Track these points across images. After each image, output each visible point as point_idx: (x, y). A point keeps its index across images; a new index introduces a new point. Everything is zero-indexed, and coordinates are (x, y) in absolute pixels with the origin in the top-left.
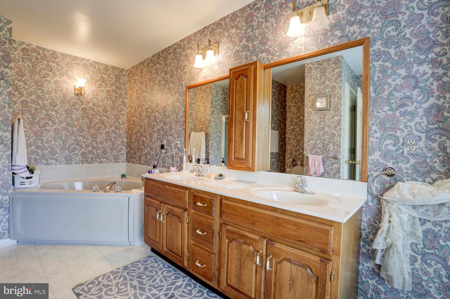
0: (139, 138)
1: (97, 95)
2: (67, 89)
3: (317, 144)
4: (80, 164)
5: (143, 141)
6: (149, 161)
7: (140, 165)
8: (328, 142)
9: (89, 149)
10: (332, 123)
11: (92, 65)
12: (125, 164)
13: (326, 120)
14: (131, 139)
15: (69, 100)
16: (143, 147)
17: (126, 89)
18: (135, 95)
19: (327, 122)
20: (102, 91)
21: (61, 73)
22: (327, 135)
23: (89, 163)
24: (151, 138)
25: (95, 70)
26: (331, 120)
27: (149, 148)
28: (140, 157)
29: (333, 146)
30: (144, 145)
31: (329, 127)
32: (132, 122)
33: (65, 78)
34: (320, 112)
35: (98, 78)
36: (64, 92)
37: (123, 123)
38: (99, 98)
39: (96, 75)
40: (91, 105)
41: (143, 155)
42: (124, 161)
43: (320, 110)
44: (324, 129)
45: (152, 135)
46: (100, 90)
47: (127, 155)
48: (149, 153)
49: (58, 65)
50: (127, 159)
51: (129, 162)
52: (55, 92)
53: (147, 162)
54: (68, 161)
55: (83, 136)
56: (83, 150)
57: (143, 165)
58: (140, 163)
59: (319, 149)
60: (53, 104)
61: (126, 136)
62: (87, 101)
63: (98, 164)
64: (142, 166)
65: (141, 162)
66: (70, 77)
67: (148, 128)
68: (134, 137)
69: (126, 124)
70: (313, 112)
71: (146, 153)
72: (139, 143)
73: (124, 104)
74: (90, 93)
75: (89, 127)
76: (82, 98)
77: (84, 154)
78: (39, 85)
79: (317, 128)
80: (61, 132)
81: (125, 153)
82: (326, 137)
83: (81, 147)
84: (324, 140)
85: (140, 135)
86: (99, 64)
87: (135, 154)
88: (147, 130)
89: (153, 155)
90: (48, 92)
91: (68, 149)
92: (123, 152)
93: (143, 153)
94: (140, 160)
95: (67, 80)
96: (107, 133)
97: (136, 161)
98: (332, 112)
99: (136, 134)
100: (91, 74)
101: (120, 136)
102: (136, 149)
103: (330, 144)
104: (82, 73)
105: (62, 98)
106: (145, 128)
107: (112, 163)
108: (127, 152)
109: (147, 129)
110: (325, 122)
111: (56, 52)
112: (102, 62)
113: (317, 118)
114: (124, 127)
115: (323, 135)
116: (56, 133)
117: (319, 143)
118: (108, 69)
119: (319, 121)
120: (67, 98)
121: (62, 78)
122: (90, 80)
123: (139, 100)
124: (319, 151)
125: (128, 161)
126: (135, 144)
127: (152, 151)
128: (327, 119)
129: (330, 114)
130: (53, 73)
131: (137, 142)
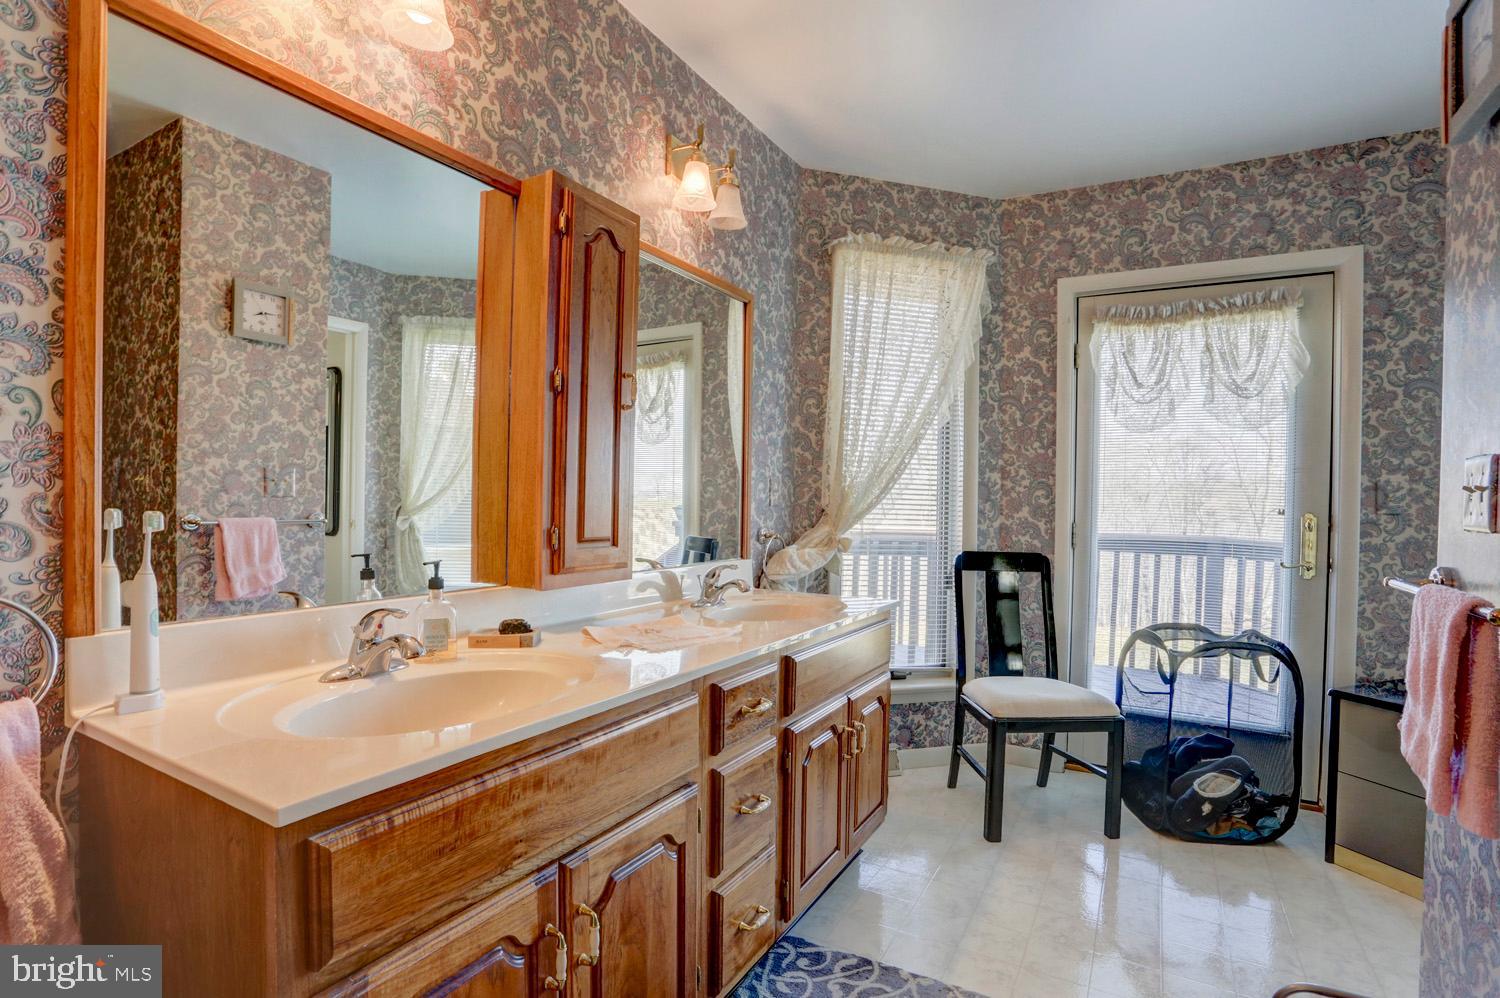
3: (240, 474)
8: (283, 467)
10: (295, 397)
13: (275, 384)
19: (279, 392)
22: (276, 441)
26: (293, 388)
29: (298, 480)
31: (286, 410)
34: (250, 345)
43: (251, 341)
44: (266, 417)
59: (246, 494)
70: (220, 341)
79: (236, 409)
82: (276, 446)
84: (267, 457)
98: (297, 358)
103: (290, 474)
110: (270, 390)
113: (238, 367)
115: (262, 438)
117: (246, 468)
119: (248, 380)
124: (246, 499)
128: (278, 379)
129: (290, 366)
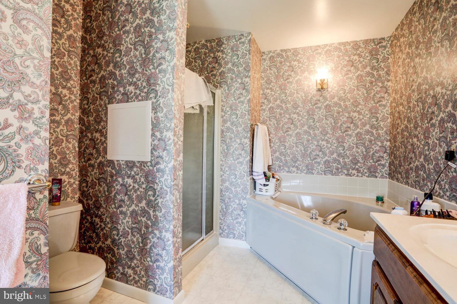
0: (407, 139)
1: (343, 86)
2: (309, 87)
4: (322, 174)
5: (412, 145)
6: (422, 182)
7: (407, 186)
9: (333, 156)
11: (337, 49)
12: (387, 181)
14: (395, 142)
15: (311, 98)
16: (413, 155)
17: (388, 67)
18: (401, 70)
20: (351, 79)
21: (302, 70)
23: (333, 175)
24: (427, 138)
25: (341, 54)
27: (423, 157)
28: (407, 172)
30: (413, 152)
32: (397, 115)
33: (306, 74)
35: (345, 63)
36: (305, 90)
37: (384, 119)
38: (347, 89)
39: (341, 60)
40: (337, 100)
41: (411, 169)
42: (385, 175)
45: (429, 132)
46: (347, 78)
47: (390, 167)
48: (423, 166)
49: (299, 61)
50: (389, 173)
51: (392, 178)
52: (297, 93)
53: (419, 183)
54: (310, 170)
55: (327, 140)
56: (326, 158)
57: (412, 186)
58: (407, 183)
60: (296, 106)
61: (388, 138)
62: (331, 95)
63: (345, 177)
64: (410, 188)
65: (410, 182)
66: (311, 71)
67: (422, 120)
68: (399, 138)
69: (389, 120)
71: (417, 166)
72: (406, 147)
73: (385, 90)
74: (335, 85)
75: (334, 129)
76: (325, 93)
77: (327, 163)
78: (283, 89)
80: (302, 137)
81: (387, 164)
83: (325, 154)
85: (408, 135)
86: (344, 44)
87: (400, 166)
88: (420, 124)
89: (429, 171)
90: (291, 95)
91: (310, 156)
92: (383, 162)
93: (412, 165)
94: (407, 178)
95: (308, 76)
96: (359, 135)
97: (401, 177)
99: (402, 134)
100: (335, 61)
101: (379, 138)
102: (402, 159)
104: (324, 63)
105: (304, 98)
106: (416, 122)
107: (365, 178)
108: (390, 163)
109: (419, 122)
111: (297, 48)
112: (349, 41)
114: (385, 125)
116: (297, 138)
118: (358, 47)
120: (309, 96)
121: (303, 75)
122: (334, 69)
123: (406, 75)
125: (392, 175)
126: (401, 150)
127: (428, 164)
130: (295, 72)
131: (403, 147)
